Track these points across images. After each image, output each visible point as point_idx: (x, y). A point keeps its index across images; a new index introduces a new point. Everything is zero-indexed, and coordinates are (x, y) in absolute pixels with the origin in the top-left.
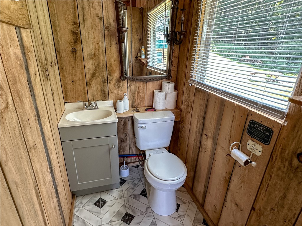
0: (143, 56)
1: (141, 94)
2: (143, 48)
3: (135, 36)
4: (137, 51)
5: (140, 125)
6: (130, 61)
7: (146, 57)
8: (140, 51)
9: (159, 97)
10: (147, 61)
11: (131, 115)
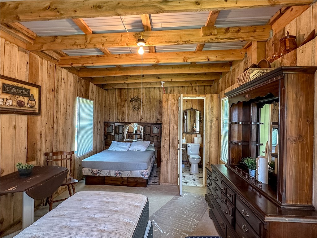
0: (195, 127)
1: (190, 138)
2: (195, 124)
3: (192, 119)
4: (192, 125)
5: (188, 146)
6: (189, 130)
7: (196, 128)
8: (193, 125)
9: (196, 139)
10: (196, 129)
11: (186, 144)
